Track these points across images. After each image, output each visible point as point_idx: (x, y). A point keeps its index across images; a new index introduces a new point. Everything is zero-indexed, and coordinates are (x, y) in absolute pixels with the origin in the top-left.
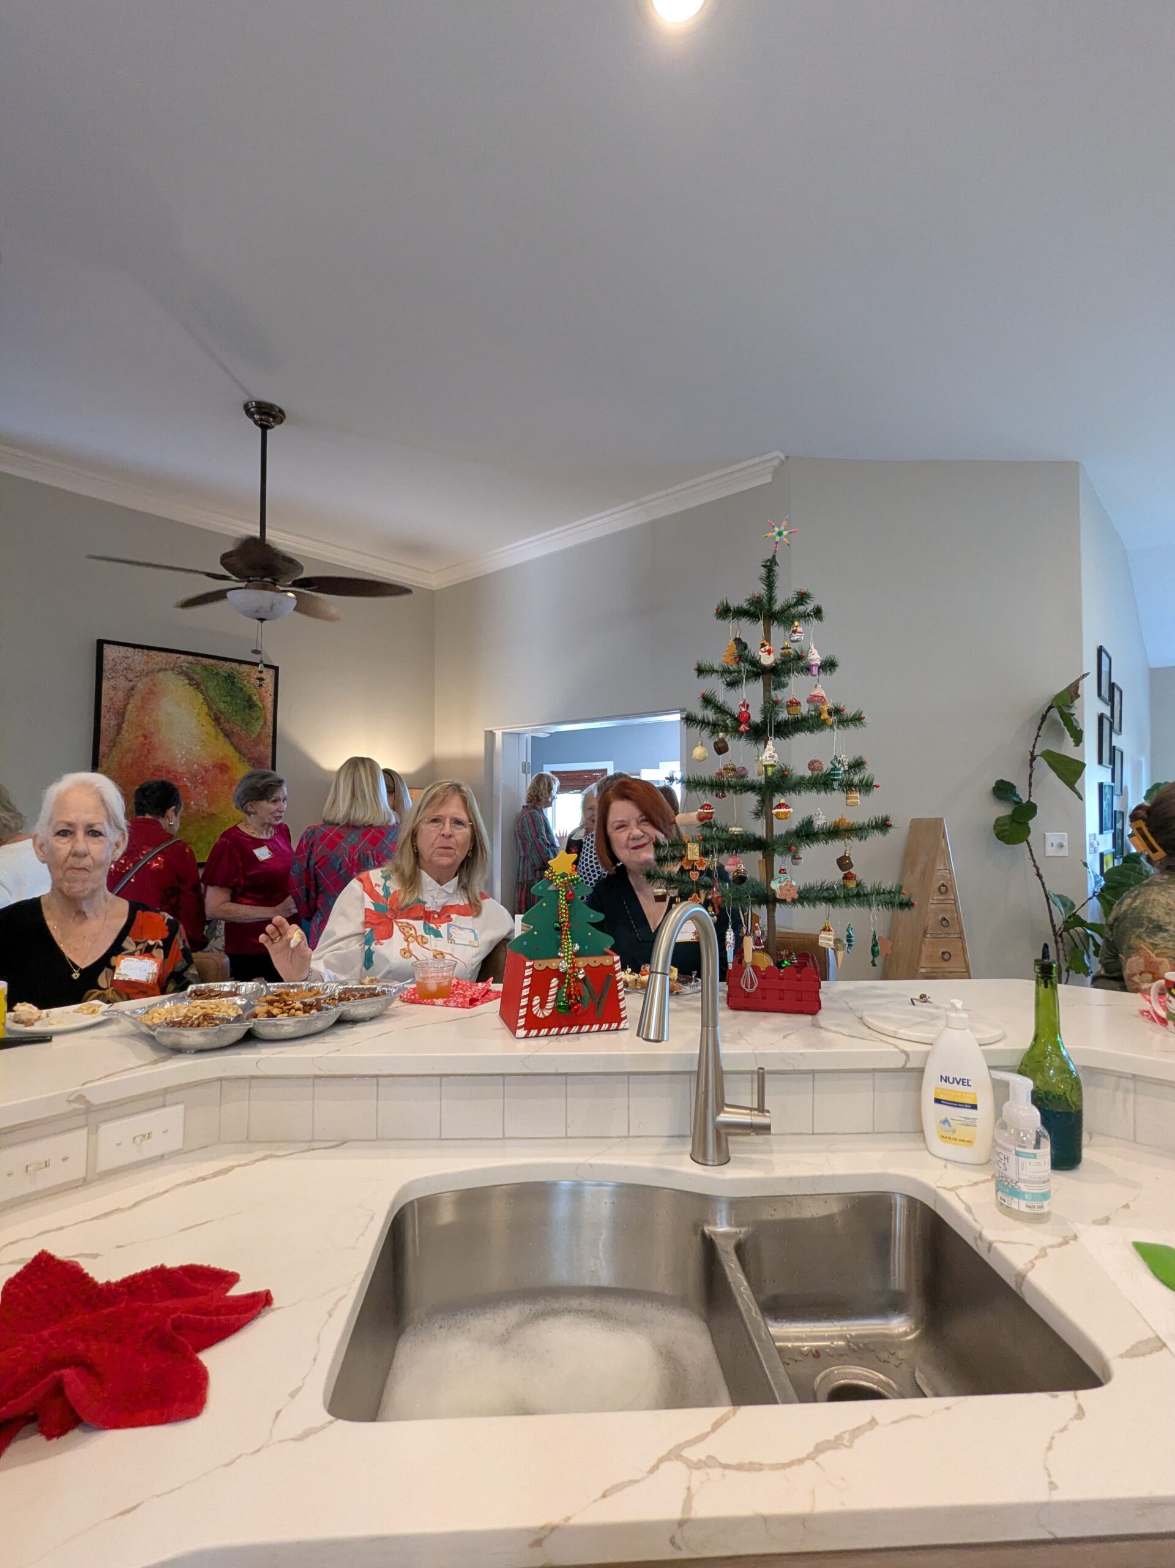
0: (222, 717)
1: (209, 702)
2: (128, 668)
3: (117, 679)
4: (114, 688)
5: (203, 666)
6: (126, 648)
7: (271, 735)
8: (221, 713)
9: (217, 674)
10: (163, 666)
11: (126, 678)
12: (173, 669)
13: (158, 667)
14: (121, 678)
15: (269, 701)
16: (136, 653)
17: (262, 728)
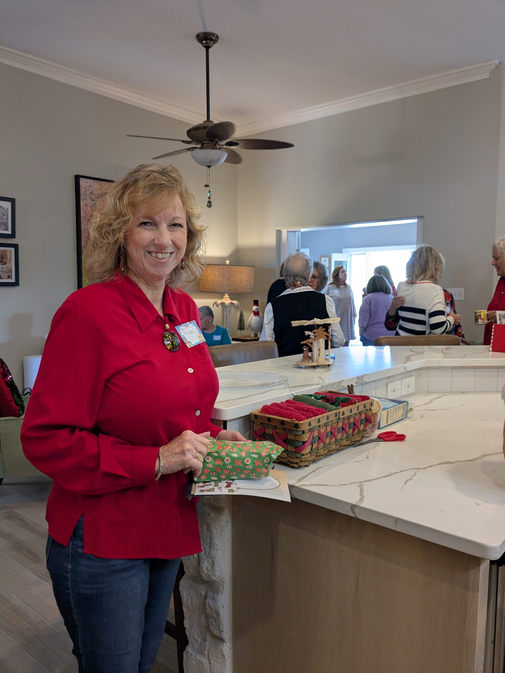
2: (92, 193)
3: (87, 199)
4: (86, 205)
6: (90, 180)
11: (91, 199)
16: (95, 183)
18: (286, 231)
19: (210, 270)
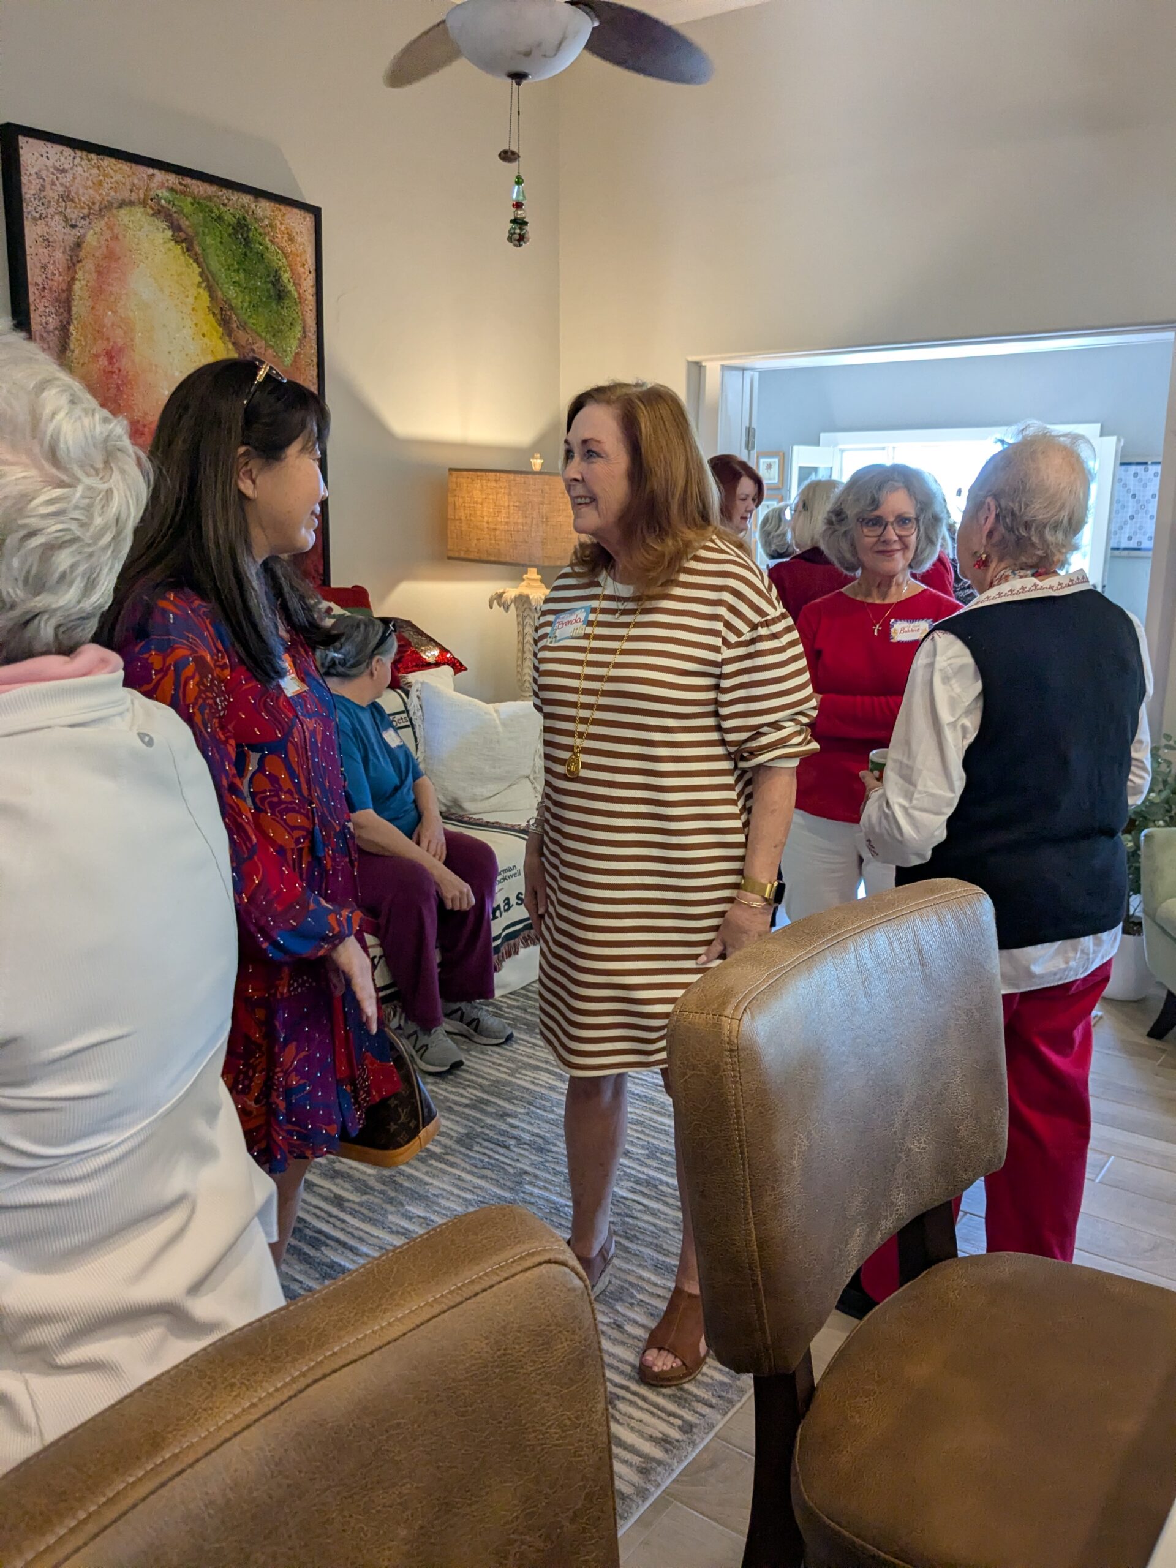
0: (234, 318)
1: (209, 281)
2: (66, 197)
3: (48, 220)
4: (47, 242)
5: (194, 198)
6: (58, 148)
7: (315, 360)
8: (232, 308)
9: (220, 218)
10: (126, 195)
11: (66, 220)
12: (144, 203)
13: (119, 196)
14: (57, 217)
15: (309, 282)
16: (78, 160)
17: (301, 344)
18: (719, 368)
19: (482, 490)
